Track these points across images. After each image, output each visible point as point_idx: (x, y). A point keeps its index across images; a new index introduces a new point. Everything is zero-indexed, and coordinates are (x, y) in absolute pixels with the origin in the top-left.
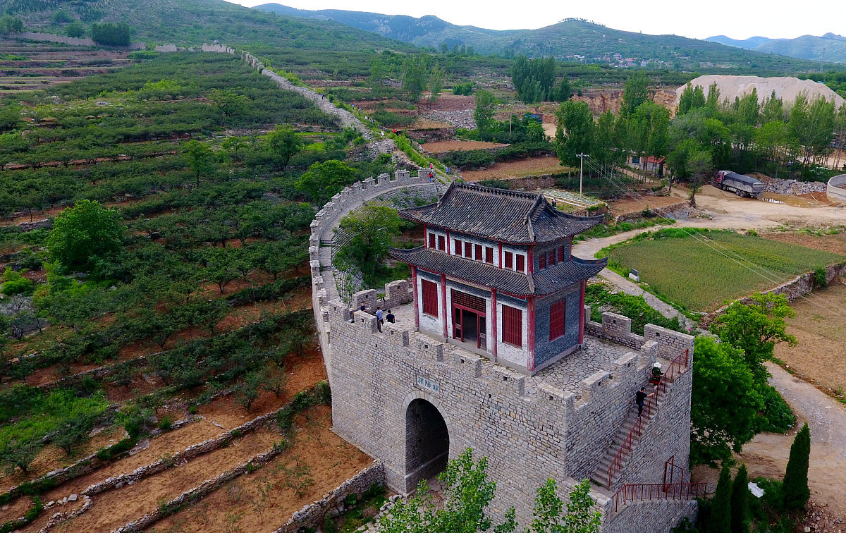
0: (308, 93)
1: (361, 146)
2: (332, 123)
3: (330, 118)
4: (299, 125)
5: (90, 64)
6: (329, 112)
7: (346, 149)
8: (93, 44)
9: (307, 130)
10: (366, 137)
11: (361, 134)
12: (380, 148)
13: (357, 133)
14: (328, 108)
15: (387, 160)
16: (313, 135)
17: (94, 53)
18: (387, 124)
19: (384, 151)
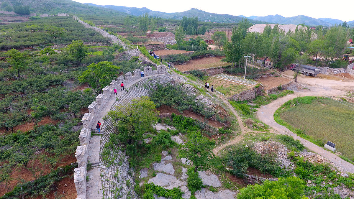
0: (97, 29)
1: (122, 53)
2: (107, 42)
3: (106, 39)
4: (92, 43)
5: (13, 21)
6: (106, 36)
7: (114, 54)
8: (15, 14)
9: (95, 45)
10: (124, 48)
11: (122, 47)
12: (132, 54)
13: (120, 46)
14: (106, 35)
15: (136, 60)
16: (98, 47)
17: (15, 17)
18: (134, 42)
19: (134, 55)
